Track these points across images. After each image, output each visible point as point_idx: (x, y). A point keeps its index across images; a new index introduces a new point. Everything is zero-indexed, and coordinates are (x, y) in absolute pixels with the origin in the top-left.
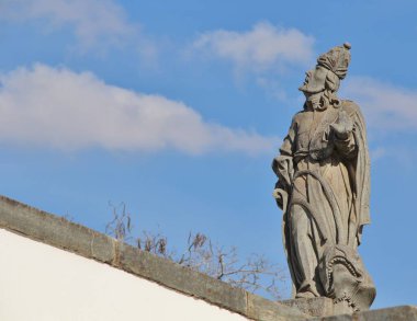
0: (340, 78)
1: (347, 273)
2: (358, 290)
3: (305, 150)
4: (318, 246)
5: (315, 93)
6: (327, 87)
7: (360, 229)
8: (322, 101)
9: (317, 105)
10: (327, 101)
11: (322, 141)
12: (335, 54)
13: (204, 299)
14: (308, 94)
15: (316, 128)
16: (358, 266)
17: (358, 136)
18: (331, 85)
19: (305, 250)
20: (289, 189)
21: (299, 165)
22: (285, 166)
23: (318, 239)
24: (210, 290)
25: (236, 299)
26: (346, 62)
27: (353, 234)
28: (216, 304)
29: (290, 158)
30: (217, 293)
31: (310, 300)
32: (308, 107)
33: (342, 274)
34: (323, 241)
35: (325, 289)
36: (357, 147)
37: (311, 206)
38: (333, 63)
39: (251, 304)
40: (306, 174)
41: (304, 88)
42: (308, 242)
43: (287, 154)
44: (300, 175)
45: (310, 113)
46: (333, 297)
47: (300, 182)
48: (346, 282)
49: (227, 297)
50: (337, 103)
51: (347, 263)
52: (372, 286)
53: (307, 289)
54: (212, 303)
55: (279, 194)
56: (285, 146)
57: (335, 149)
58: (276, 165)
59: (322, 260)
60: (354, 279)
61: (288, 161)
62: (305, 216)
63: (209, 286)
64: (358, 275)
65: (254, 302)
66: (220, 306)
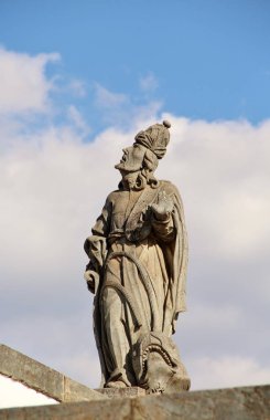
0: (159, 158)
1: (163, 362)
2: (173, 381)
3: (120, 230)
4: (132, 333)
5: (132, 172)
6: (145, 166)
7: (176, 316)
8: (139, 181)
9: (133, 184)
10: (145, 181)
11: (139, 222)
12: (155, 133)
13: (22, 381)
14: (124, 172)
15: (132, 208)
16: (173, 355)
17: (177, 218)
18: (149, 164)
19: (117, 336)
20: (103, 271)
21: (114, 246)
22: (99, 247)
23: (131, 325)
24: (28, 372)
25: (54, 383)
26: (166, 141)
27: (168, 321)
28: (34, 388)
29: (104, 239)
30: (34, 376)
31: (122, 390)
32: (124, 186)
33: (157, 363)
34: (137, 326)
35: (138, 378)
36: (175, 229)
37: (126, 290)
38: (152, 141)
39: (68, 390)
40: (121, 256)
41: (121, 166)
42: (121, 327)
43: (100, 235)
44: (115, 257)
45: (127, 192)
46: (147, 388)
47: (114, 264)
48: (161, 371)
49: (45, 381)
50: (155, 183)
51: (162, 352)
52: (186, 377)
53: (118, 378)
54: (29, 387)
55: (91, 276)
56: (97, 225)
57: (153, 230)
58: (89, 246)
59: (135, 348)
60: (169, 369)
61: (101, 242)
62: (118, 300)
63: (27, 367)
64: (174, 365)
65: (71, 387)
66: (37, 390)
